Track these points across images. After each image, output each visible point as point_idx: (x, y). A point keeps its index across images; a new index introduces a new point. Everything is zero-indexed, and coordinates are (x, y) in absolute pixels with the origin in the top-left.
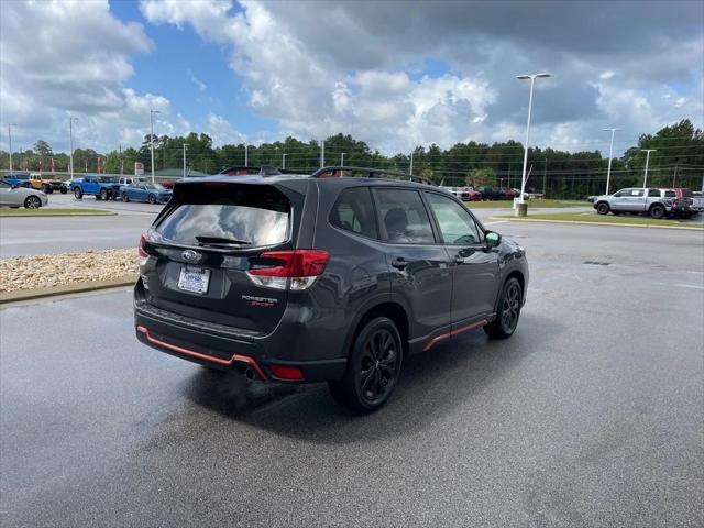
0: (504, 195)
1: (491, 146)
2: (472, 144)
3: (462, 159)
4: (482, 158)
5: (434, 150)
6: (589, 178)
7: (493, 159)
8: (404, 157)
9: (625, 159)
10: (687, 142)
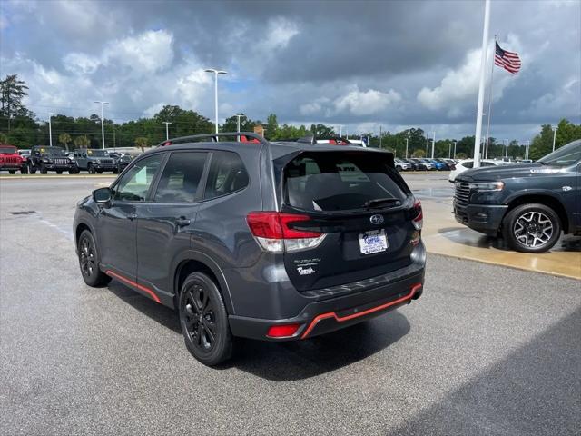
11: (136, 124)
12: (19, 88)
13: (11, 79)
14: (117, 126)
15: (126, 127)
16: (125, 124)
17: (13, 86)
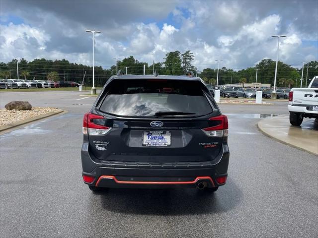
0: (69, 85)
1: (54, 61)
2: (43, 60)
3: (40, 67)
4: (51, 67)
5: (23, 61)
6: (98, 78)
7: (56, 67)
8: (5, 64)
9: (111, 70)
10: (134, 65)
11: (245, 71)
12: (190, 57)
13: (187, 52)
14: (235, 72)
15: (240, 73)
16: (239, 71)
17: (188, 56)
